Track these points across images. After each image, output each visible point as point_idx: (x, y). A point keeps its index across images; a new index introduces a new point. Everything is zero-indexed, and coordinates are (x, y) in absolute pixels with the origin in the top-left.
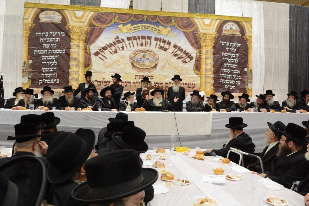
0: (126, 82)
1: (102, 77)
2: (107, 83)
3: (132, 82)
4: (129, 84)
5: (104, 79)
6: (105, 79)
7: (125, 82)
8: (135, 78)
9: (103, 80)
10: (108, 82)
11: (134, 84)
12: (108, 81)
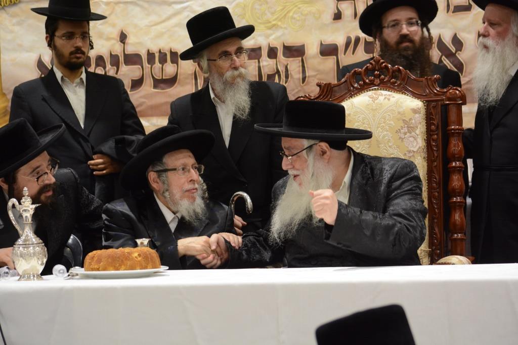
0: (272, 53)
1: (114, 26)
2: (146, 65)
3: (312, 50)
4: (294, 65)
5: (123, 37)
6: (131, 40)
7: (265, 53)
8: (338, 16)
9: (118, 49)
10: (151, 56)
11: (330, 62)
12: (154, 49)
